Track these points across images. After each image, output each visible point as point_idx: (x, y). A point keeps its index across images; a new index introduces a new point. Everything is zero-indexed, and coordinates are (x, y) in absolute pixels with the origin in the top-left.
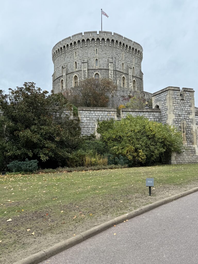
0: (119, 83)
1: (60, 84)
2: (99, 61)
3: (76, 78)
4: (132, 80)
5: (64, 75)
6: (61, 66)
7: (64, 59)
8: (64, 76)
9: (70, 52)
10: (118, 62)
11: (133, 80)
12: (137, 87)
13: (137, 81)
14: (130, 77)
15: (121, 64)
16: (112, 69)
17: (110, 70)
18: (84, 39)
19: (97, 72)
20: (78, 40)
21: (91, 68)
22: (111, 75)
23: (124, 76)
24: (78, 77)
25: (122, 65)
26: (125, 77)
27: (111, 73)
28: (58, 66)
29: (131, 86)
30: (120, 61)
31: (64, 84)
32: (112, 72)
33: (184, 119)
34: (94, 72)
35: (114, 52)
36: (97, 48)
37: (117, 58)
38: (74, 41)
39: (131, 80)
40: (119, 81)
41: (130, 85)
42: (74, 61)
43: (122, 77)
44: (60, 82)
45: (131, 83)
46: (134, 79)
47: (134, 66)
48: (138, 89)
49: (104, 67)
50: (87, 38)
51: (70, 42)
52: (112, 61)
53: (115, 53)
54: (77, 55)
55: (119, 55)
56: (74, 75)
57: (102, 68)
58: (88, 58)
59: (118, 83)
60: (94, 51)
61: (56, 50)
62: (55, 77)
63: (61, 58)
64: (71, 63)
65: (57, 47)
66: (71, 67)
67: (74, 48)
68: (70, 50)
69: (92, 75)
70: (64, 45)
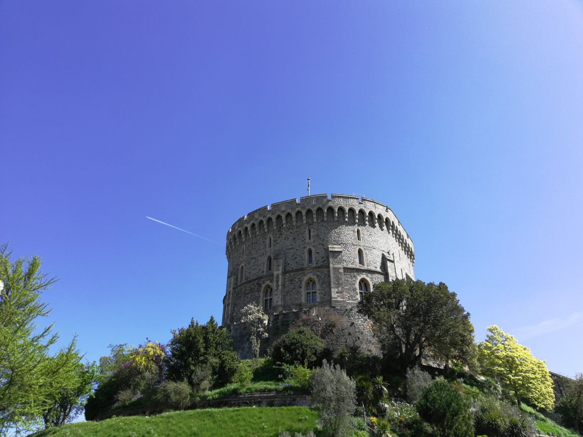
1: (261, 294)
2: (366, 255)
5: (275, 273)
6: (263, 254)
7: (274, 241)
8: (275, 276)
9: (292, 229)
15: (400, 269)
16: (393, 275)
17: (391, 276)
18: (333, 206)
19: (364, 276)
20: (317, 207)
21: (350, 266)
24: (319, 281)
25: (401, 272)
28: (254, 256)
30: (398, 263)
31: (277, 295)
34: (358, 274)
35: (390, 242)
36: (360, 228)
38: (307, 208)
42: (304, 248)
44: (259, 291)
49: (376, 267)
50: (339, 206)
51: (297, 209)
53: (392, 244)
54: (312, 234)
56: (305, 275)
57: (373, 269)
58: (342, 243)
60: (354, 231)
61: (251, 222)
62: (239, 280)
63: (266, 239)
64: (297, 250)
65: (256, 216)
66: (296, 258)
67: (305, 222)
68: (294, 224)
69: (354, 281)
70: (278, 213)
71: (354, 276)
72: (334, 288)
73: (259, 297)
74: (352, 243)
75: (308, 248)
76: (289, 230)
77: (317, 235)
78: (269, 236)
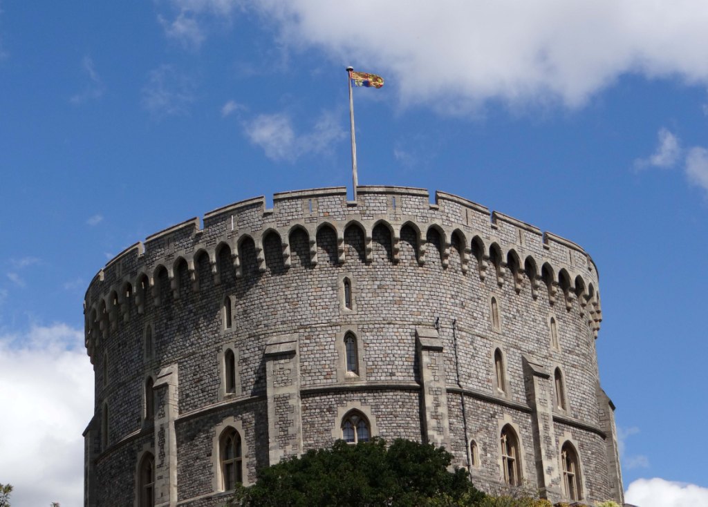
0: (484, 462)
1: (136, 478)
2: (366, 345)
3: (229, 441)
4: (557, 441)
5: (157, 424)
6: (139, 374)
7: (157, 338)
8: (157, 430)
9: (193, 302)
10: (472, 343)
11: (562, 441)
12: (588, 481)
13: (582, 446)
14: (546, 428)
15: (488, 355)
16: (438, 385)
17: (431, 388)
18: (277, 229)
19: (357, 405)
20: (241, 234)
21: (321, 383)
22: (436, 417)
23: (507, 418)
24: (247, 434)
25: (492, 360)
26: (516, 427)
27: (438, 405)
28: (123, 379)
29: (555, 475)
30: (479, 342)
31: (161, 477)
32: (443, 399)
34: (340, 402)
35: (446, 292)
36: (350, 276)
37: (460, 324)
38: (218, 242)
39: (549, 443)
40: (485, 450)
41: (550, 470)
42: (218, 350)
43: (500, 429)
44: (133, 470)
45: (555, 460)
46: (568, 436)
47: (560, 366)
48: (592, 494)
49: (392, 374)
50: (293, 224)
51: (197, 248)
52: (437, 344)
53: (452, 297)
54: (234, 313)
55: (471, 304)
56: (218, 422)
57: (382, 379)
58: (302, 327)
59: (479, 462)
60: (335, 288)
61: (111, 288)
62: (103, 439)
63: (141, 332)
64: (203, 357)
65: (118, 273)
66: (200, 380)
67: (217, 280)
68: (195, 287)
69: (328, 421)
70: (160, 260)
71: (330, 410)
72: (275, 448)
73: (133, 484)
74: (329, 322)
75: (225, 349)
76: (186, 304)
77: (245, 311)
78: (146, 324)
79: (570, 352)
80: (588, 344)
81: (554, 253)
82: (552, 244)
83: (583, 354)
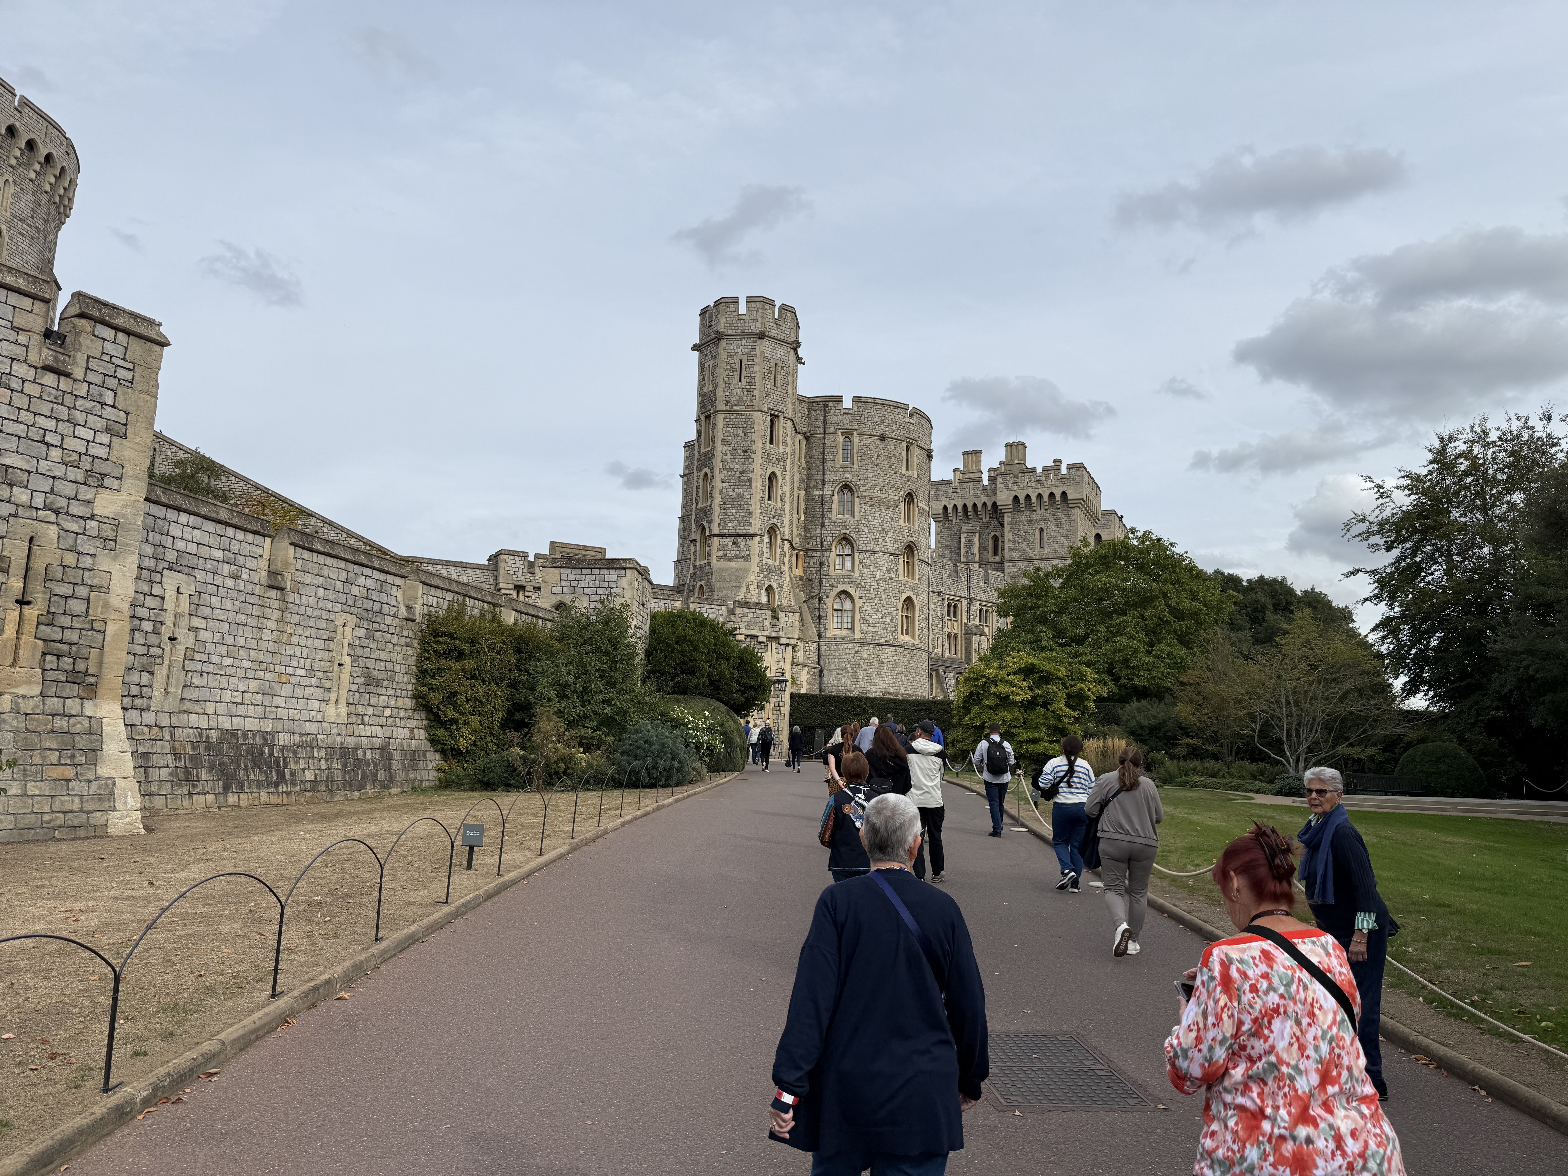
33: (46, 508)
79: (20, 220)
80: (46, 221)
81: (26, 120)
82: (27, 110)
83: (37, 228)
